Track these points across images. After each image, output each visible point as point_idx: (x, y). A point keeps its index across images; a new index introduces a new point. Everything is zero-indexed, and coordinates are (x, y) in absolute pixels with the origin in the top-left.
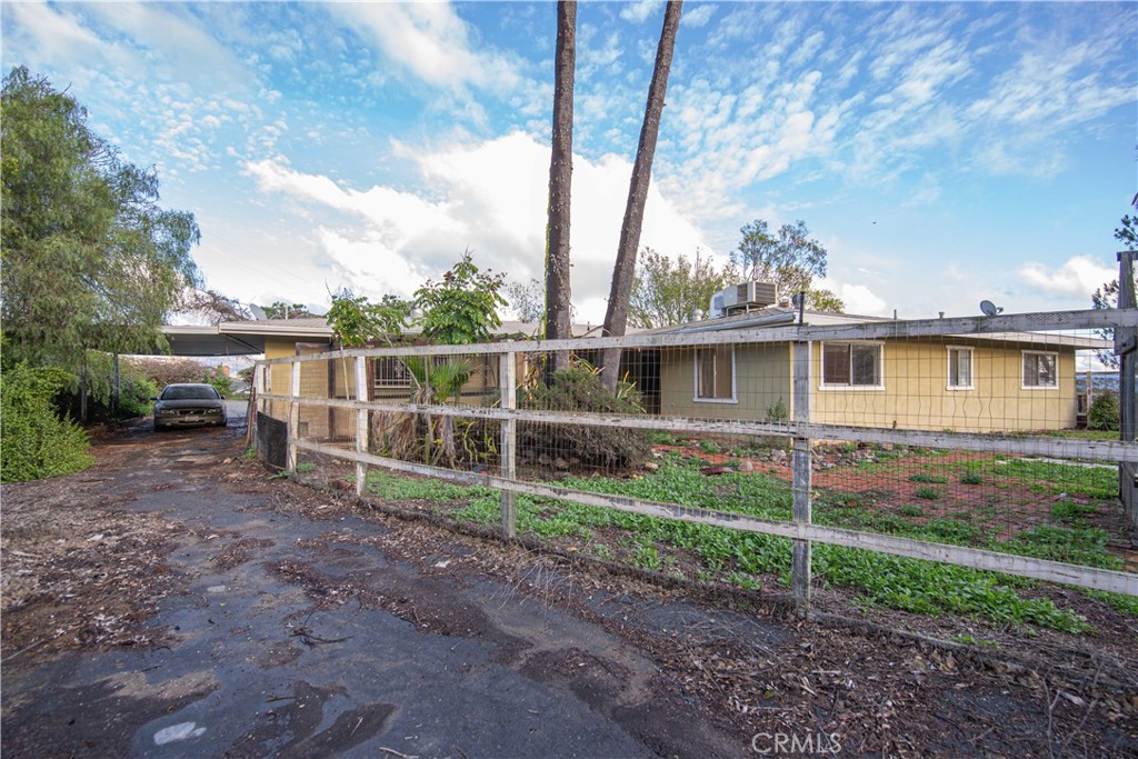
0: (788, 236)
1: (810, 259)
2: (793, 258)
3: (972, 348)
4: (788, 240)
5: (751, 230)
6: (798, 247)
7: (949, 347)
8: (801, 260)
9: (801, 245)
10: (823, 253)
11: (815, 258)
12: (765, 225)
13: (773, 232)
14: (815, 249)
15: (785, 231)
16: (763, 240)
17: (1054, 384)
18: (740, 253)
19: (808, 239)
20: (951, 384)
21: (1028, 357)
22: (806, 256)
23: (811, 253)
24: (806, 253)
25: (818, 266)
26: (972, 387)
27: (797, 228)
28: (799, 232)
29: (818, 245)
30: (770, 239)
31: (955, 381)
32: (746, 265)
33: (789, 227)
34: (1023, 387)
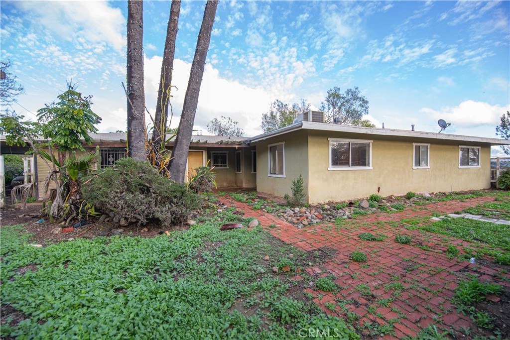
0: (350, 94)
1: (360, 105)
2: (352, 104)
3: (429, 145)
4: (350, 96)
5: (332, 92)
6: (354, 99)
7: (414, 144)
8: (356, 106)
9: (356, 98)
10: (367, 102)
11: (363, 104)
12: (339, 89)
13: (342, 93)
14: (363, 100)
15: (348, 92)
16: (338, 96)
17: (478, 164)
18: (326, 102)
19: (359, 96)
20: (416, 165)
21: (463, 149)
22: (359, 104)
23: (361, 102)
24: (358, 103)
25: (364, 108)
26: (429, 167)
27: (354, 90)
28: (355, 92)
29: (365, 98)
30: (342, 96)
31: (418, 163)
32: (329, 108)
33: (351, 90)
34: (460, 167)
